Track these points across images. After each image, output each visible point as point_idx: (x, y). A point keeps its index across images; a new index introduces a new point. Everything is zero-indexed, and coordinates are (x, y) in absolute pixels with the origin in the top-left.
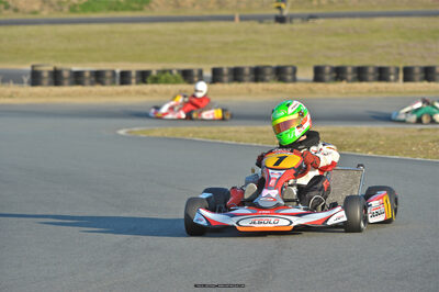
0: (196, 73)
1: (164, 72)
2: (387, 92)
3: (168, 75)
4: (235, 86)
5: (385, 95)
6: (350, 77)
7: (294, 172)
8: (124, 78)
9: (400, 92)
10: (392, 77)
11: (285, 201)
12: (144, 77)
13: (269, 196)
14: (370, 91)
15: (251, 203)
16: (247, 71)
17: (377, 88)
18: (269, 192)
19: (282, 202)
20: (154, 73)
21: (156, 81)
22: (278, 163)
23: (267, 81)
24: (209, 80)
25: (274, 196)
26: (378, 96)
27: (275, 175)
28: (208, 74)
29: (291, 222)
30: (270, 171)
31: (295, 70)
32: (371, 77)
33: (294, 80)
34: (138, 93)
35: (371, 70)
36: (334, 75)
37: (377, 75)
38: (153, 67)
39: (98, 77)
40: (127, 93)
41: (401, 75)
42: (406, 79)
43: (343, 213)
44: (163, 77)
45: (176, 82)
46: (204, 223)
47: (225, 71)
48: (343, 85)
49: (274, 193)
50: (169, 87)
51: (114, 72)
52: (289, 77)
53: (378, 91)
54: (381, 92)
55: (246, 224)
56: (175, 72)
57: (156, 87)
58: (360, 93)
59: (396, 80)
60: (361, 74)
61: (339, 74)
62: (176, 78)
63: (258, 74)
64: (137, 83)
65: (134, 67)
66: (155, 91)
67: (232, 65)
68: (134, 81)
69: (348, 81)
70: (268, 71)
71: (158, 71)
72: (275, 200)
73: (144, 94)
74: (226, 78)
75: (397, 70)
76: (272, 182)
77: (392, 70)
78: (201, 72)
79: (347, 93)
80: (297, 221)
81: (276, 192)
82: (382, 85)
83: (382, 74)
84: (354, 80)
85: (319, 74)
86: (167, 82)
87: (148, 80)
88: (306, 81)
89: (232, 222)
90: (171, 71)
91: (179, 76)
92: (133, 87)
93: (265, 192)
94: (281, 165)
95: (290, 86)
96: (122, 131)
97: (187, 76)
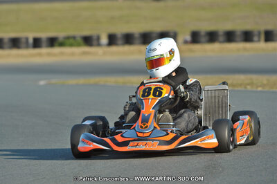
1: (68, 38)
3: (72, 40)
4: (127, 48)
6: (221, 39)
8: (37, 43)
10: (256, 38)
12: (52, 42)
14: (238, 50)
16: (137, 36)
20: (61, 40)
21: (62, 45)
24: (107, 43)
28: (104, 40)
32: (238, 38)
34: (49, 54)
35: (238, 34)
36: (207, 38)
38: (60, 34)
39: (15, 43)
40: (40, 55)
41: (263, 37)
42: (267, 40)
44: (68, 42)
45: (79, 45)
47: (119, 36)
48: (216, 46)
50: (74, 50)
51: (27, 39)
53: (245, 49)
57: (62, 49)
59: (259, 41)
60: (230, 37)
61: (212, 37)
63: (146, 38)
64: (47, 47)
65: (44, 35)
66: (62, 53)
68: (44, 44)
69: (220, 42)
71: (64, 38)
73: (54, 55)
74: (120, 42)
75: (259, 33)
77: (256, 33)
78: (98, 38)
82: (248, 45)
83: (248, 37)
84: (224, 42)
85: (196, 37)
86: (71, 45)
87: (56, 44)
90: (74, 38)
92: (44, 50)
96: (42, 83)
97: (88, 41)
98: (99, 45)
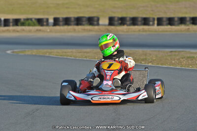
0: (45, 20)
1: (28, 19)
2: (149, 31)
3: (30, 21)
4: (66, 27)
5: (148, 33)
6: (128, 23)
7: (118, 72)
9: (156, 31)
10: (151, 23)
11: (116, 87)
12: (17, 22)
13: (107, 84)
14: (139, 31)
15: (98, 88)
16: (73, 19)
17: (143, 29)
18: (107, 82)
19: (114, 88)
20: (22, 20)
21: (23, 24)
22: (109, 67)
23: (83, 25)
24: (52, 24)
25: (110, 84)
26: (144, 33)
27: (109, 73)
28: (51, 21)
29: (120, 98)
30: (106, 71)
31: (98, 19)
32: (139, 23)
33: (98, 24)
34: (14, 31)
35: (140, 19)
36: (120, 22)
37: (143, 22)
38: (22, 17)
40: (8, 31)
41: (156, 22)
42: (159, 24)
43: (145, 93)
44: (27, 22)
45: (34, 25)
46: (73, 98)
47: (61, 19)
48: (125, 27)
49: (110, 83)
50: (31, 28)
52: (95, 23)
53: (144, 31)
54: (146, 31)
55: (96, 99)
56: (33, 20)
57: (23, 27)
58: (134, 31)
59: (153, 24)
60: (134, 21)
61: (122, 21)
62: (34, 23)
63: (78, 21)
64: (13, 25)
65: (11, 17)
66: (23, 30)
67: (65, 16)
68: (11, 24)
69: (128, 25)
70: (84, 19)
71: (24, 19)
72: (111, 86)
73: (18, 31)
74: (61, 23)
75: (154, 19)
76: (108, 77)
77: (151, 20)
78: (47, 20)
79: (127, 32)
80: (123, 98)
81: (111, 82)
82: (146, 27)
83: (146, 21)
84: (130, 25)
85: (112, 21)
86: (29, 25)
87: (19, 24)
88: (105, 25)
89: (89, 98)
90: (31, 19)
91: (36, 22)
92: (11, 28)
93: (105, 82)
94: (111, 68)
95: (96, 27)
96: (9, 52)
97: (40, 22)
98: (48, 25)
